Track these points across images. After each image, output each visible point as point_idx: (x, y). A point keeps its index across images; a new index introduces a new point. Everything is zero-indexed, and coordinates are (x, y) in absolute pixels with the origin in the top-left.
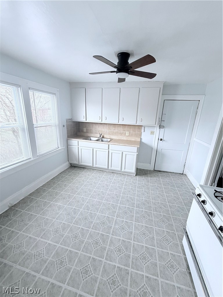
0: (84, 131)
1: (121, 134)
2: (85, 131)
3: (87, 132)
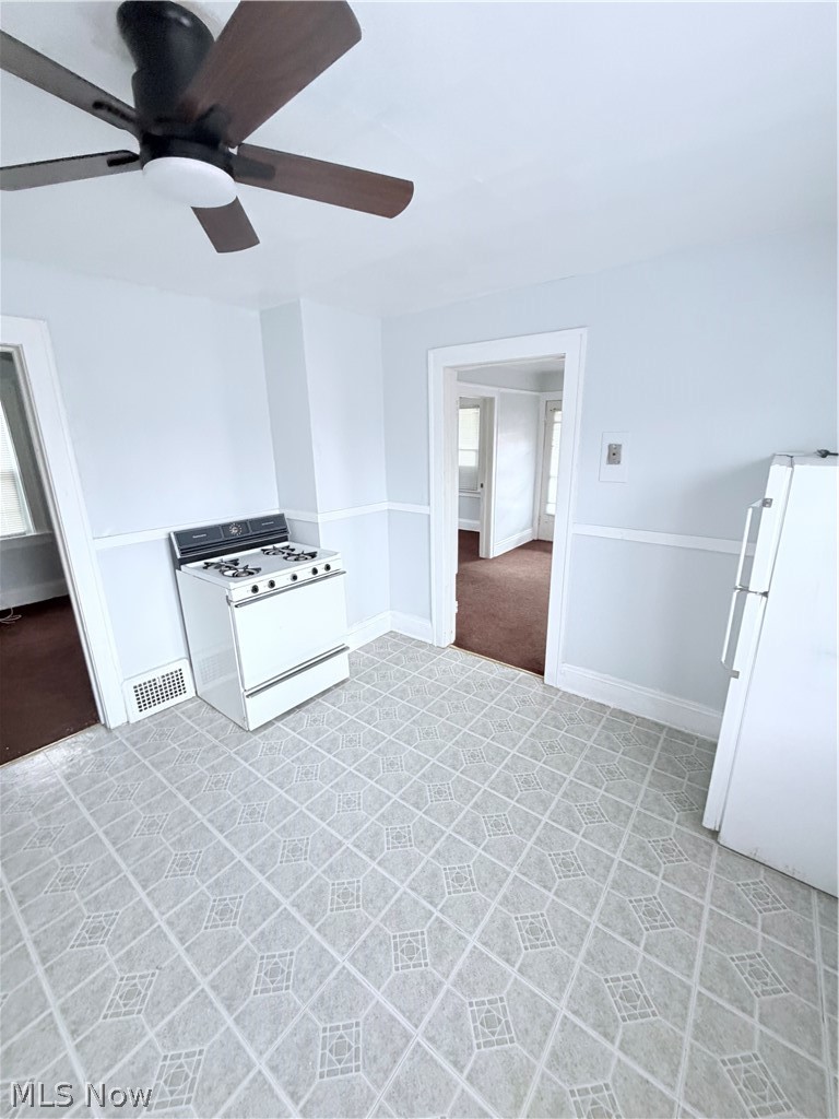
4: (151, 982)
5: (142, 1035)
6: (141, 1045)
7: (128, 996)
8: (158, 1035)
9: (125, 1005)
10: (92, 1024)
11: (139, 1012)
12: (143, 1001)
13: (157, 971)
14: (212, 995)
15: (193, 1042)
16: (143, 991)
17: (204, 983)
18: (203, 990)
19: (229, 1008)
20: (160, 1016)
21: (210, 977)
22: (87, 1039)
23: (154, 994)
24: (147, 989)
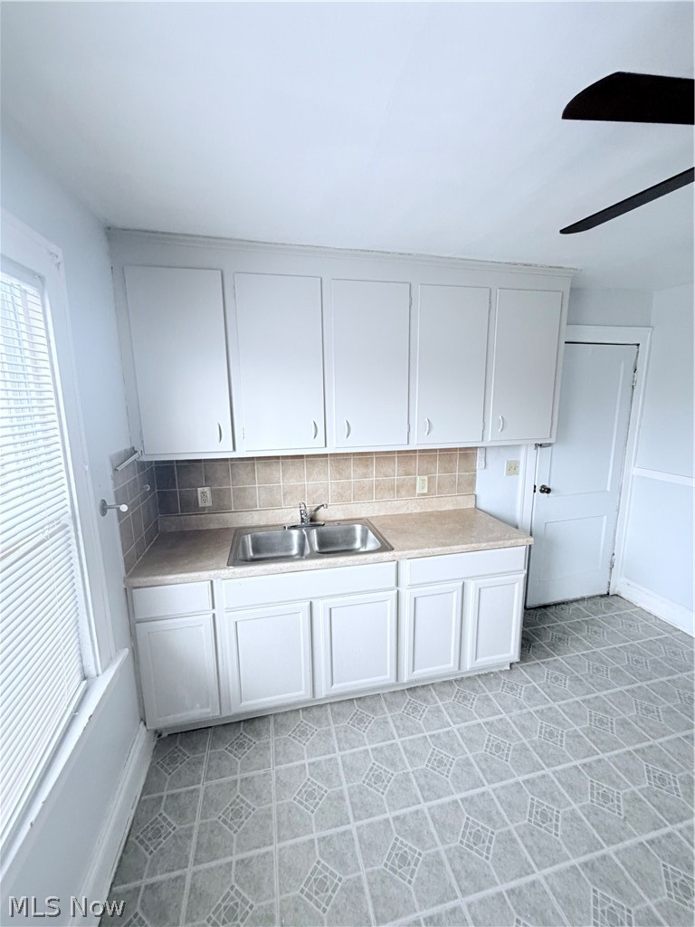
0: (201, 505)
1: (396, 490)
2: (209, 503)
3: (220, 506)
4: (614, 812)
5: (575, 801)
6: (570, 799)
7: (604, 796)
8: (573, 810)
9: (598, 793)
10: (588, 774)
11: (592, 801)
12: (599, 804)
13: (622, 817)
14: (598, 854)
15: (564, 832)
16: (606, 806)
17: (609, 850)
18: (602, 848)
19: (585, 865)
20: (587, 813)
21: (614, 857)
22: (580, 771)
23: (603, 812)
24: (608, 808)
